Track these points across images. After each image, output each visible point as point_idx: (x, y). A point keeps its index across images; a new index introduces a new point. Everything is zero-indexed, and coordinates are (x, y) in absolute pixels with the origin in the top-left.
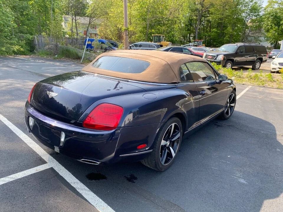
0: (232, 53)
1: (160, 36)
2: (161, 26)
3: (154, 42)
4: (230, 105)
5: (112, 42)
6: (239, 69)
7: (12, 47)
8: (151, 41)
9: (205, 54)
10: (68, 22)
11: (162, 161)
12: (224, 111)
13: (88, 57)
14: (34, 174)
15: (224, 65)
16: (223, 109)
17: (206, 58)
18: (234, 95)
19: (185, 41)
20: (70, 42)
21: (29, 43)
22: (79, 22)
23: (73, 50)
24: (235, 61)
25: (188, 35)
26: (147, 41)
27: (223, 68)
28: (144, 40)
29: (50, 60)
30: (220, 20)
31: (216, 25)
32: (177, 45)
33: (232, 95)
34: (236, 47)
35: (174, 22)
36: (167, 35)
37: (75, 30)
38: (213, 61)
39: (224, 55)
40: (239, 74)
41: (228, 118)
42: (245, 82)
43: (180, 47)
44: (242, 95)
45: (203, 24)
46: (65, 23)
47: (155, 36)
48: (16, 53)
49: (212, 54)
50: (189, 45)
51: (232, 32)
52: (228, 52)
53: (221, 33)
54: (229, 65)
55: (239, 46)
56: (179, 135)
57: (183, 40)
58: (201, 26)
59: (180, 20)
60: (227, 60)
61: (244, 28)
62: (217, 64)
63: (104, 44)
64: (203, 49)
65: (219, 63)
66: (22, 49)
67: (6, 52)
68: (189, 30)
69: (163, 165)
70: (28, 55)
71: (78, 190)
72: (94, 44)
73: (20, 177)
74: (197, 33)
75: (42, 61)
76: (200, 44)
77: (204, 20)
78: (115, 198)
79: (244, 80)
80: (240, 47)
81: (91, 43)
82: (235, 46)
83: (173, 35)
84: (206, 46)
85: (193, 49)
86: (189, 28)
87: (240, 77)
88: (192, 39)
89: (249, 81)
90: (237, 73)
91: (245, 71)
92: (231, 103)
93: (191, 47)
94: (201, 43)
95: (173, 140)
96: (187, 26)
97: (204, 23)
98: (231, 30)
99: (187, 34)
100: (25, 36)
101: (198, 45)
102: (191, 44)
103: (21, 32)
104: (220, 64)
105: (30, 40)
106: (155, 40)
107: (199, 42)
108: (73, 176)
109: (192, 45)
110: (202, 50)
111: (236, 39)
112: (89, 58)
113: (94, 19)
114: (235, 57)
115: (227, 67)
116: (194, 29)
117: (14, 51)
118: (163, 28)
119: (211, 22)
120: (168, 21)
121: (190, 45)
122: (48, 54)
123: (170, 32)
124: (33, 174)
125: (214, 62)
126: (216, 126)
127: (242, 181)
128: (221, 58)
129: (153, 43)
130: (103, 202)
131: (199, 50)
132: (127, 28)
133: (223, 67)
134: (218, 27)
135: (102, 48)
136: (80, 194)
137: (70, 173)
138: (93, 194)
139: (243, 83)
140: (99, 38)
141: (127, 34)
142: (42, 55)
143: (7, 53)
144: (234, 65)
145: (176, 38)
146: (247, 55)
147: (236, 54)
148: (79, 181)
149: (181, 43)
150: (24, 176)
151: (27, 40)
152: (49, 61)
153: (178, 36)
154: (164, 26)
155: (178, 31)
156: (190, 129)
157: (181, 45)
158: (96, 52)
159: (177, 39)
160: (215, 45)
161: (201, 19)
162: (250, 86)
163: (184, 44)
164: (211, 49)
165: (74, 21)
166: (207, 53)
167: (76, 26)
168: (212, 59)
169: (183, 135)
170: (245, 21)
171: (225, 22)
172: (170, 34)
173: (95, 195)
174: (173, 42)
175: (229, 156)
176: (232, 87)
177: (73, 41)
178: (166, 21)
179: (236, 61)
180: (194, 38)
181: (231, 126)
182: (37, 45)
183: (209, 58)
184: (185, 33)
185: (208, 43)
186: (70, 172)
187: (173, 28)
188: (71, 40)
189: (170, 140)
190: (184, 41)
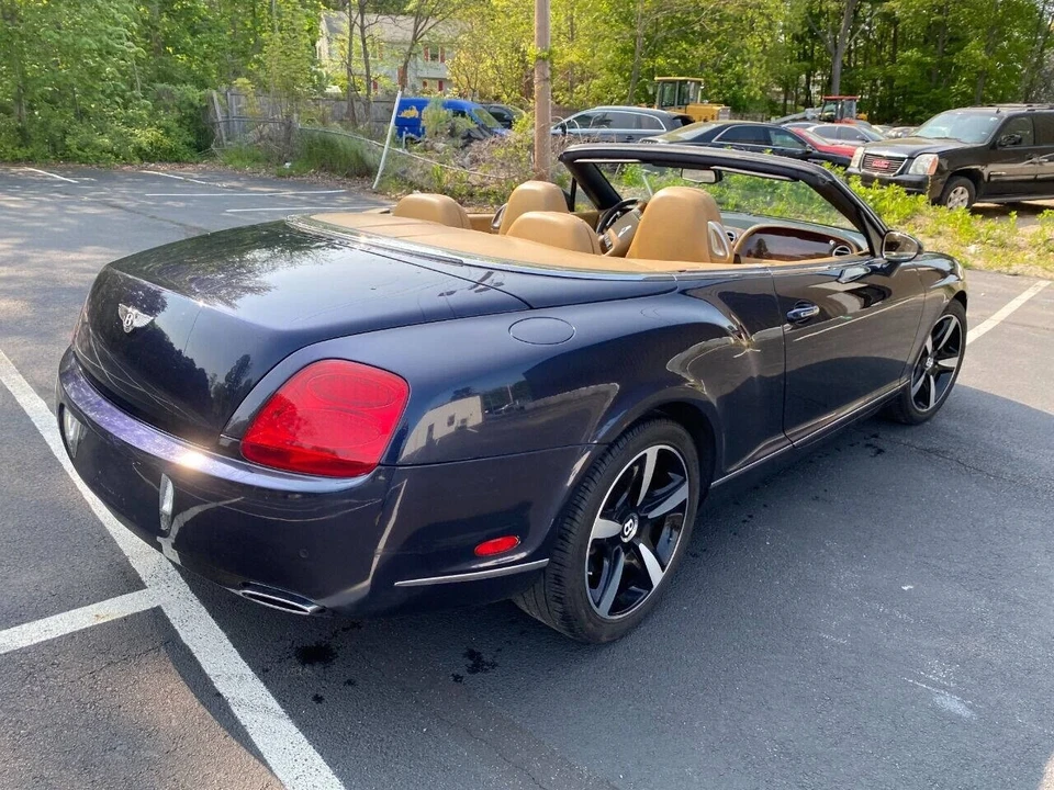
0: (974, 145)
1: (686, 81)
2: (692, 43)
3: (661, 107)
4: (936, 363)
5: (497, 111)
6: (1002, 212)
7: (131, 135)
8: (650, 102)
9: (859, 153)
10: (340, 36)
11: (598, 605)
12: (906, 389)
13: (399, 169)
14: (83, 632)
15: (938, 195)
16: (904, 381)
17: (864, 167)
18: (955, 321)
19: (789, 102)
20: (345, 111)
21: (191, 117)
22: (375, 34)
23: (346, 142)
24: (986, 178)
25: (804, 76)
26: (636, 104)
27: (931, 209)
28: (622, 100)
29: (265, 182)
30: (939, 13)
31: (918, 36)
32: (755, 119)
33: (946, 322)
34: (992, 119)
35: (742, 26)
36: (715, 78)
37: (359, 67)
38: (891, 181)
39: (942, 155)
40: (998, 231)
41: (927, 419)
42: (1022, 266)
43: (765, 124)
44: (1003, 322)
45: (864, 32)
46: (330, 41)
47: (665, 82)
48: (147, 154)
49: (891, 150)
50: (805, 119)
51: (984, 61)
52: (959, 141)
53: (940, 65)
54: (960, 196)
55: (1006, 116)
56: (682, 494)
57: (782, 97)
58: (857, 39)
59: (768, 17)
60: (951, 176)
61: (1035, 42)
62: (909, 193)
63: (463, 115)
64: (859, 134)
65: (916, 187)
66: (167, 141)
67: (111, 152)
68: (806, 56)
69: (603, 620)
70: (187, 162)
71: (234, 709)
72: (429, 118)
73: (25, 643)
74: (838, 66)
75: (235, 184)
76: (846, 110)
77: (871, 15)
78: (382, 751)
79: (1019, 256)
80: (1011, 119)
81: (420, 115)
82: (992, 115)
83: (740, 80)
84: (873, 120)
85: (817, 131)
86: (805, 51)
87: (1003, 245)
88: (818, 92)
89: (1042, 262)
90: (993, 228)
91: (1028, 219)
92: (939, 356)
93: (808, 126)
94: (851, 106)
95: (652, 515)
96: (800, 43)
97: (869, 24)
98: (980, 54)
99: (800, 74)
100: (178, 90)
101: (839, 118)
102: (810, 112)
103: (166, 77)
104: (919, 193)
105: (196, 108)
106: (666, 97)
107: (843, 104)
108: (231, 645)
109: (814, 118)
110: (851, 135)
111: (1003, 89)
112: (404, 172)
113: (432, 22)
114: (985, 163)
115: (950, 205)
116: (828, 53)
117: (141, 149)
118: (700, 51)
119: (898, 23)
120: (720, 22)
121: (808, 117)
122: (257, 160)
123: (730, 66)
124: (79, 632)
125: (898, 182)
126: (871, 451)
127: (952, 704)
128: (928, 166)
129: (655, 110)
130: (327, 771)
131: (839, 138)
132: (545, 50)
133: (933, 204)
134: (926, 41)
135: (453, 133)
136: (243, 727)
137: (223, 636)
138: (295, 730)
139: (1015, 268)
140: (451, 94)
141: (548, 73)
142: (238, 163)
143: (117, 156)
144: (981, 197)
145: (750, 90)
146: (1041, 152)
147: (993, 150)
148: (249, 671)
149: (774, 109)
150: (43, 639)
151: (184, 105)
152: (258, 185)
153: (757, 81)
154: (703, 42)
155: (759, 61)
156: (736, 470)
157: (773, 119)
158: (432, 148)
159: (756, 93)
160: (914, 114)
161: (856, 12)
162: (1044, 284)
163: (784, 115)
164: (893, 132)
165: (357, 30)
166: (873, 145)
167: (365, 49)
168: (887, 170)
169: (705, 491)
170: (1041, 15)
171: (956, 20)
172: (728, 76)
173: (301, 736)
174: (737, 106)
175: (906, 588)
176: (949, 288)
177: (353, 107)
178: (713, 20)
179: (993, 179)
180: (827, 87)
181: (936, 452)
182: (222, 125)
183: (876, 169)
184: (789, 69)
185: (881, 109)
186: (225, 632)
187: (739, 50)
188: (345, 105)
189: (641, 515)
190: (785, 100)
